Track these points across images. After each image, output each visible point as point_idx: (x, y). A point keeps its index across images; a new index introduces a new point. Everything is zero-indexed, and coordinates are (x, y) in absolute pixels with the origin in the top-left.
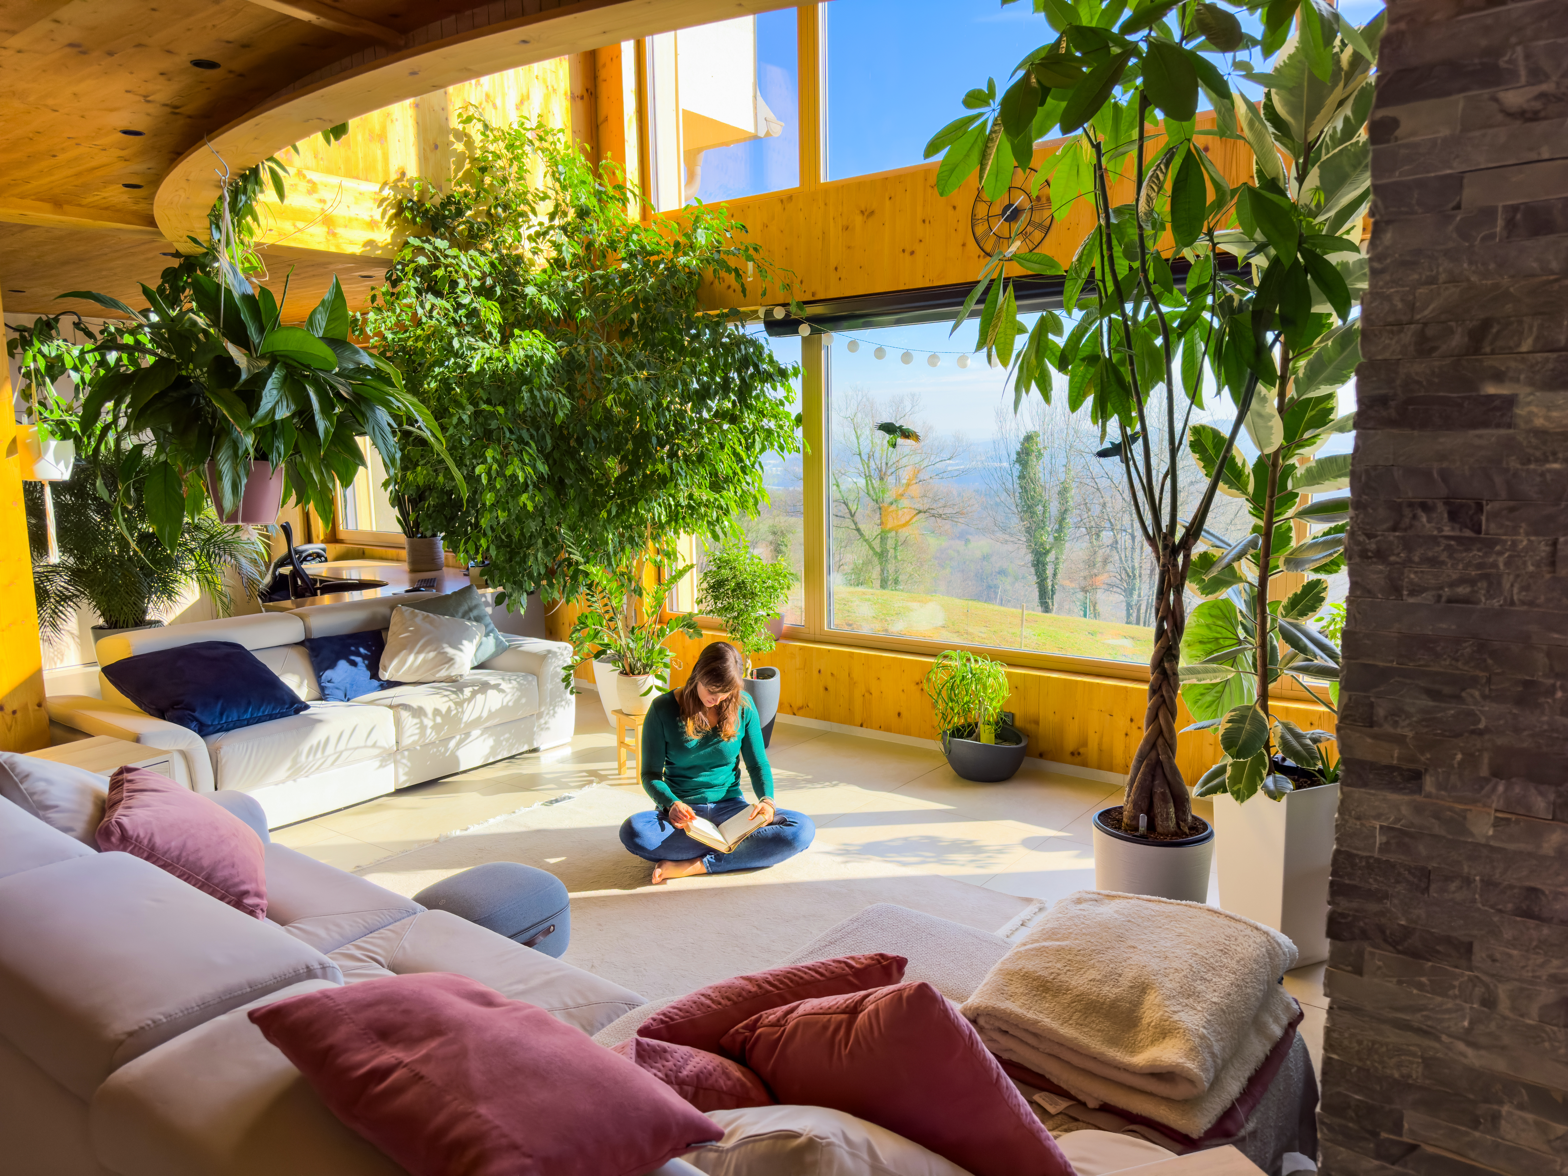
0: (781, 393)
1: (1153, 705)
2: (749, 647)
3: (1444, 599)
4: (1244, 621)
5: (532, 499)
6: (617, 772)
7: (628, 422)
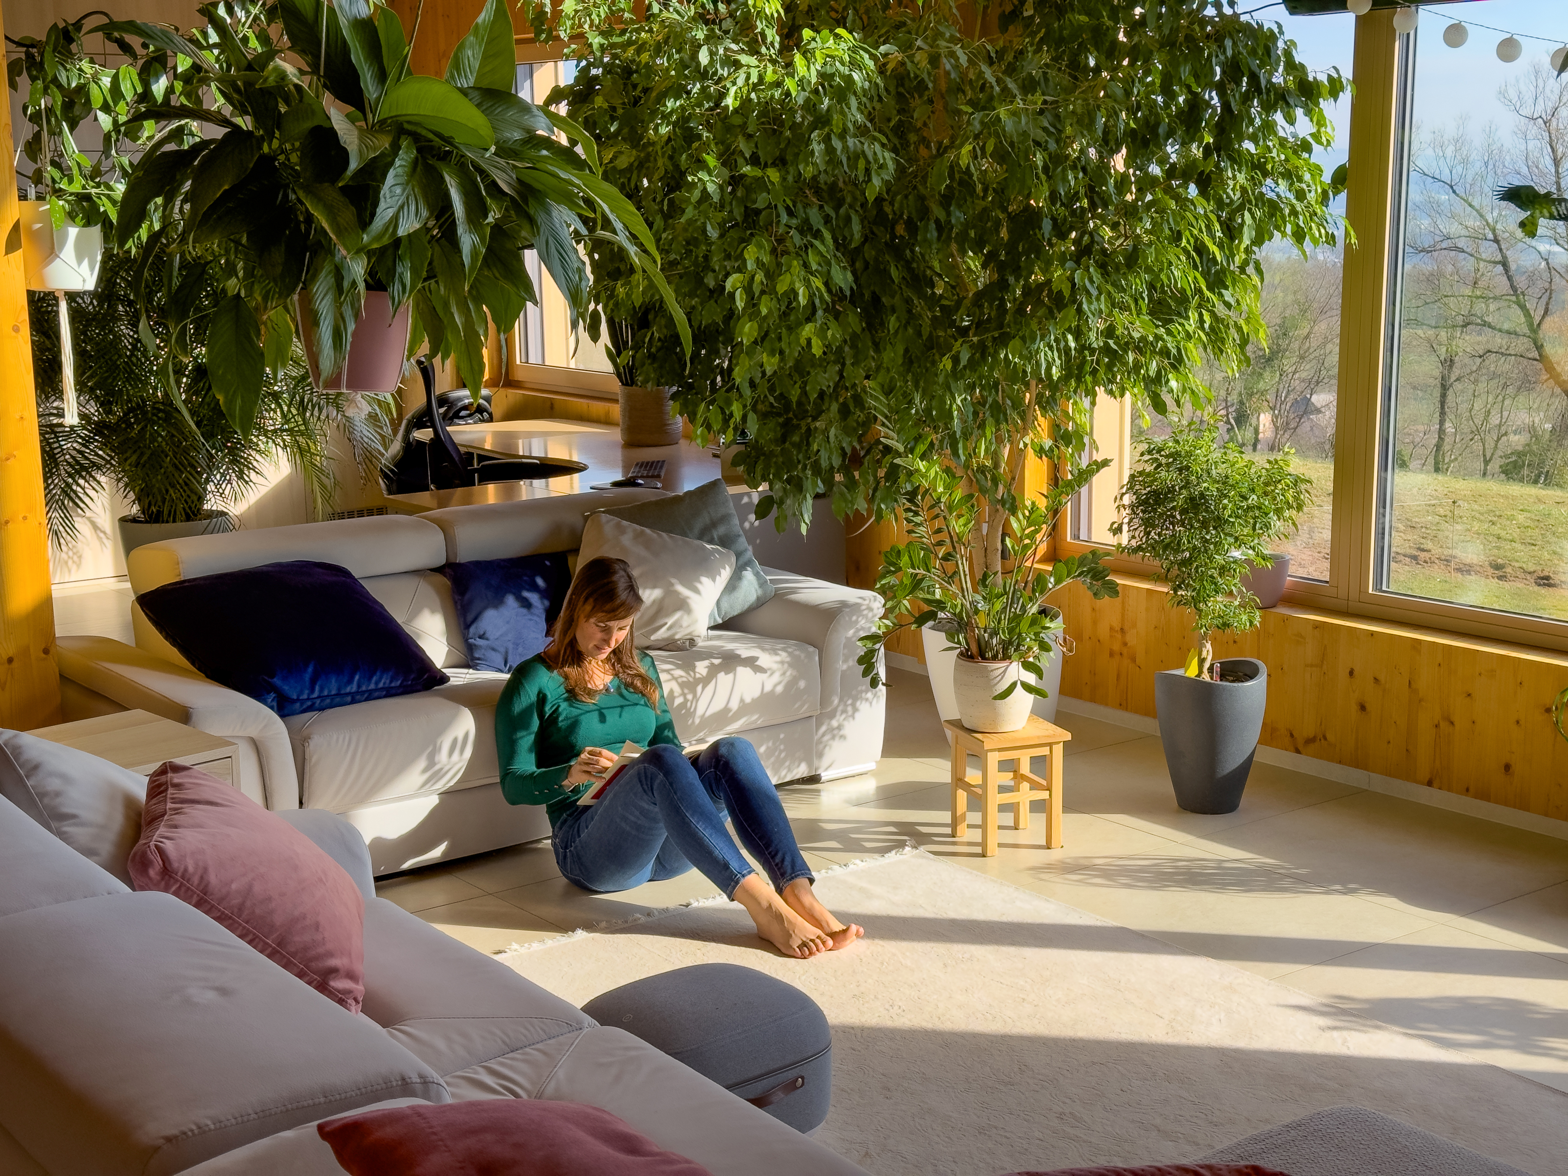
2: (1209, 620)
5: (822, 332)
6: (948, 831)
7: (1001, 191)
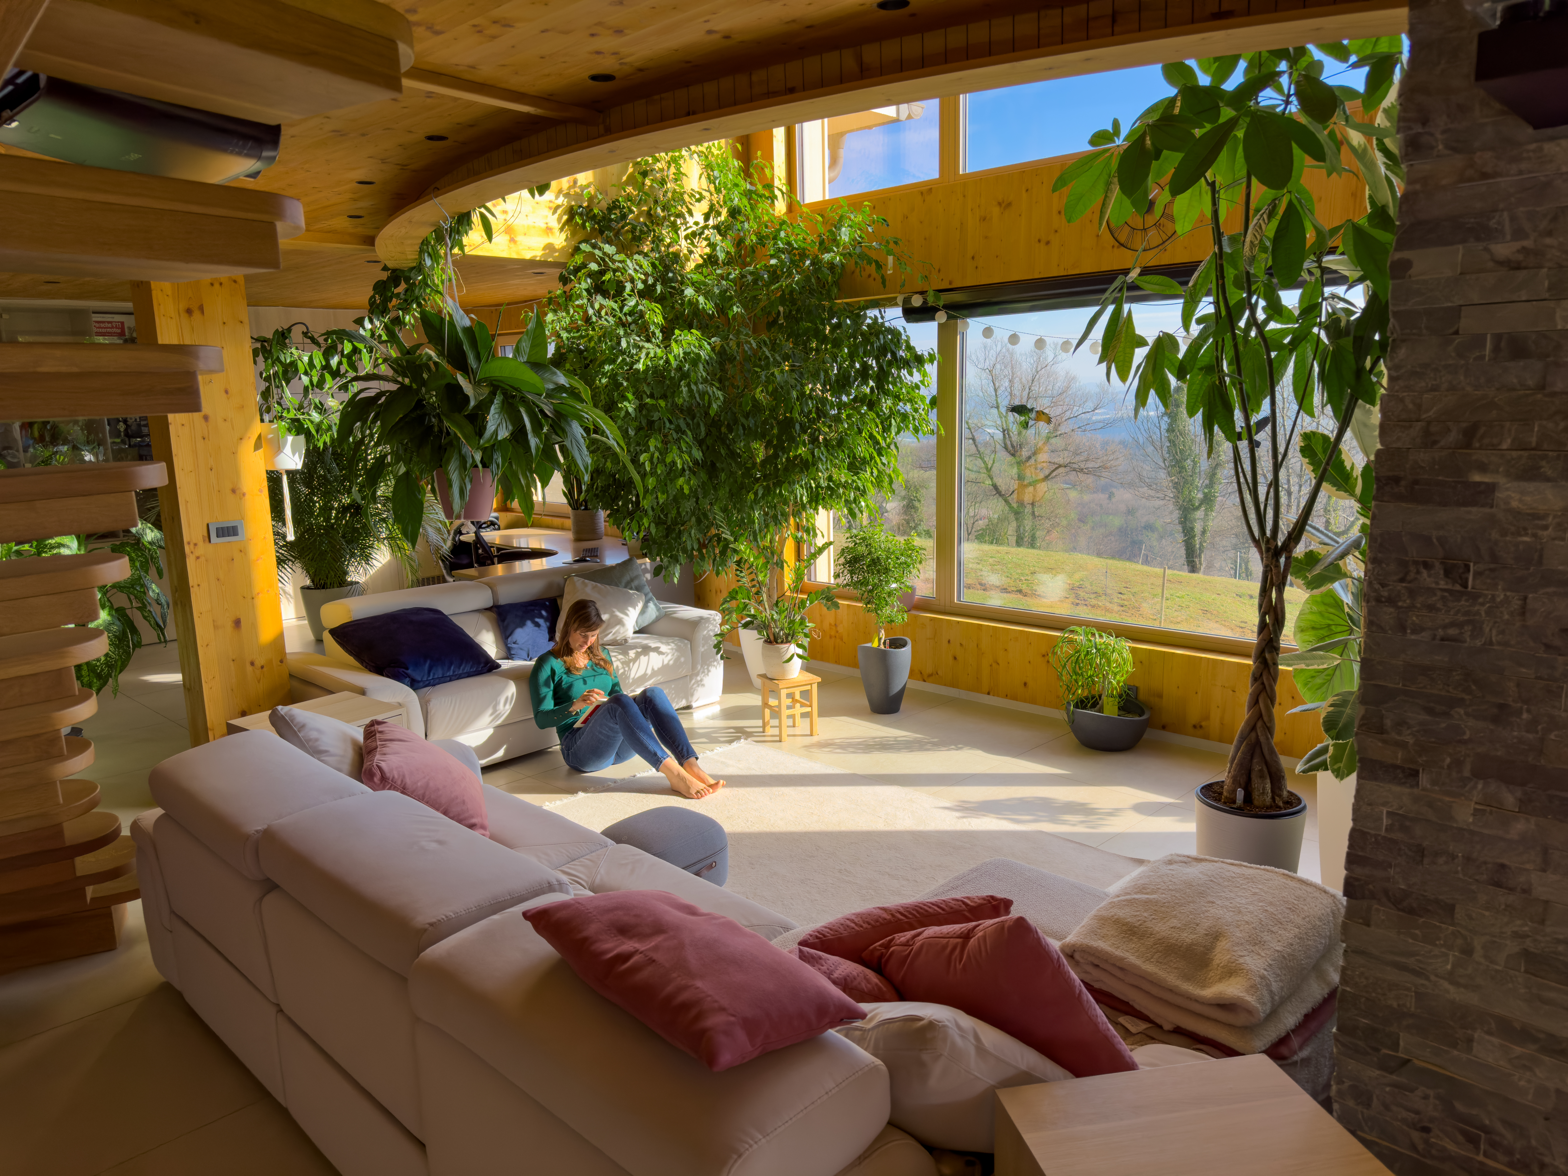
0: (917, 377)
1: (1253, 691)
2: (883, 619)
3: (1438, 637)
4: (1351, 612)
5: (688, 482)
6: (761, 730)
7: (773, 410)
